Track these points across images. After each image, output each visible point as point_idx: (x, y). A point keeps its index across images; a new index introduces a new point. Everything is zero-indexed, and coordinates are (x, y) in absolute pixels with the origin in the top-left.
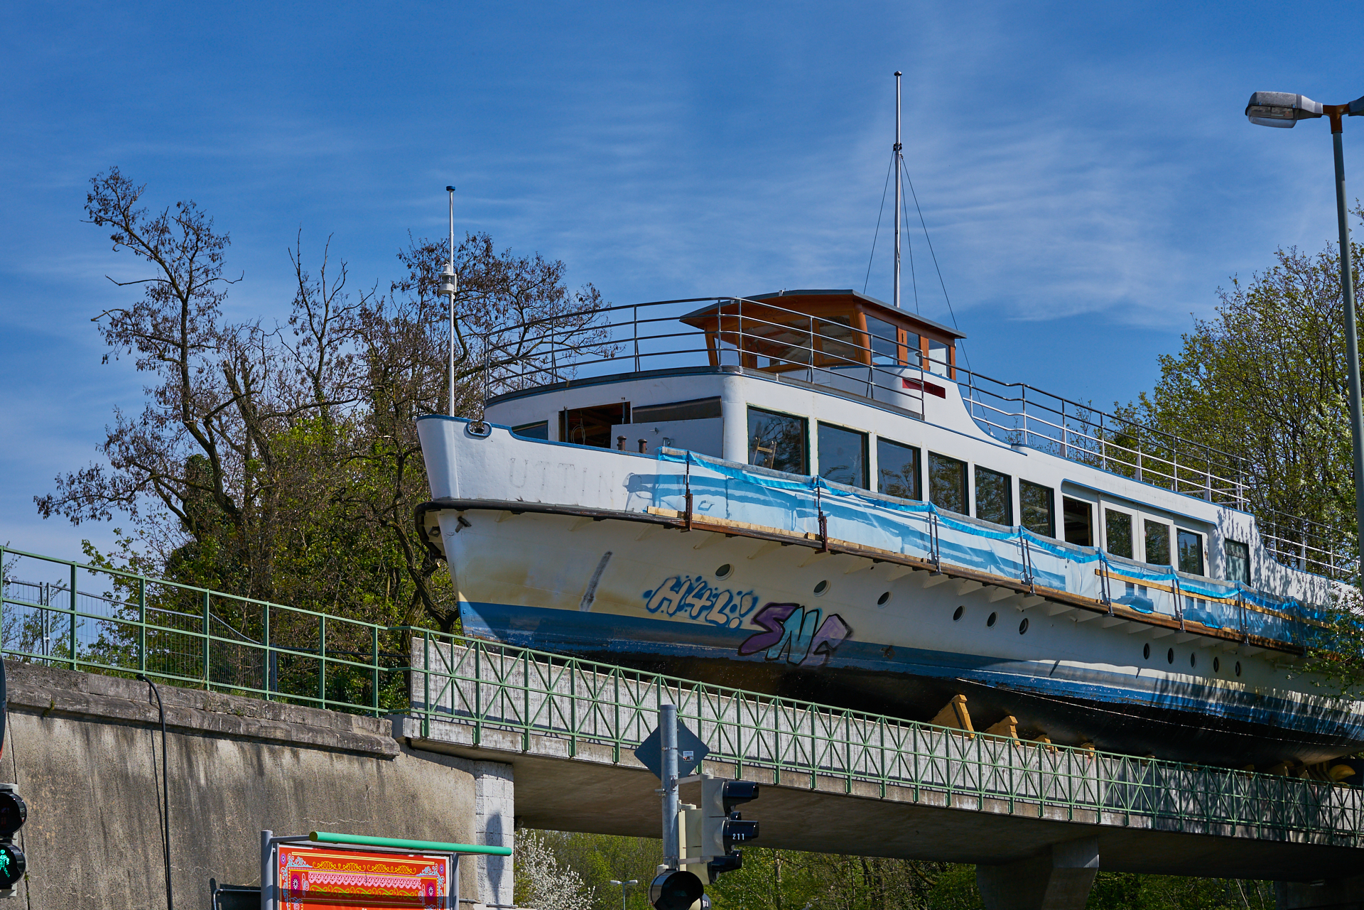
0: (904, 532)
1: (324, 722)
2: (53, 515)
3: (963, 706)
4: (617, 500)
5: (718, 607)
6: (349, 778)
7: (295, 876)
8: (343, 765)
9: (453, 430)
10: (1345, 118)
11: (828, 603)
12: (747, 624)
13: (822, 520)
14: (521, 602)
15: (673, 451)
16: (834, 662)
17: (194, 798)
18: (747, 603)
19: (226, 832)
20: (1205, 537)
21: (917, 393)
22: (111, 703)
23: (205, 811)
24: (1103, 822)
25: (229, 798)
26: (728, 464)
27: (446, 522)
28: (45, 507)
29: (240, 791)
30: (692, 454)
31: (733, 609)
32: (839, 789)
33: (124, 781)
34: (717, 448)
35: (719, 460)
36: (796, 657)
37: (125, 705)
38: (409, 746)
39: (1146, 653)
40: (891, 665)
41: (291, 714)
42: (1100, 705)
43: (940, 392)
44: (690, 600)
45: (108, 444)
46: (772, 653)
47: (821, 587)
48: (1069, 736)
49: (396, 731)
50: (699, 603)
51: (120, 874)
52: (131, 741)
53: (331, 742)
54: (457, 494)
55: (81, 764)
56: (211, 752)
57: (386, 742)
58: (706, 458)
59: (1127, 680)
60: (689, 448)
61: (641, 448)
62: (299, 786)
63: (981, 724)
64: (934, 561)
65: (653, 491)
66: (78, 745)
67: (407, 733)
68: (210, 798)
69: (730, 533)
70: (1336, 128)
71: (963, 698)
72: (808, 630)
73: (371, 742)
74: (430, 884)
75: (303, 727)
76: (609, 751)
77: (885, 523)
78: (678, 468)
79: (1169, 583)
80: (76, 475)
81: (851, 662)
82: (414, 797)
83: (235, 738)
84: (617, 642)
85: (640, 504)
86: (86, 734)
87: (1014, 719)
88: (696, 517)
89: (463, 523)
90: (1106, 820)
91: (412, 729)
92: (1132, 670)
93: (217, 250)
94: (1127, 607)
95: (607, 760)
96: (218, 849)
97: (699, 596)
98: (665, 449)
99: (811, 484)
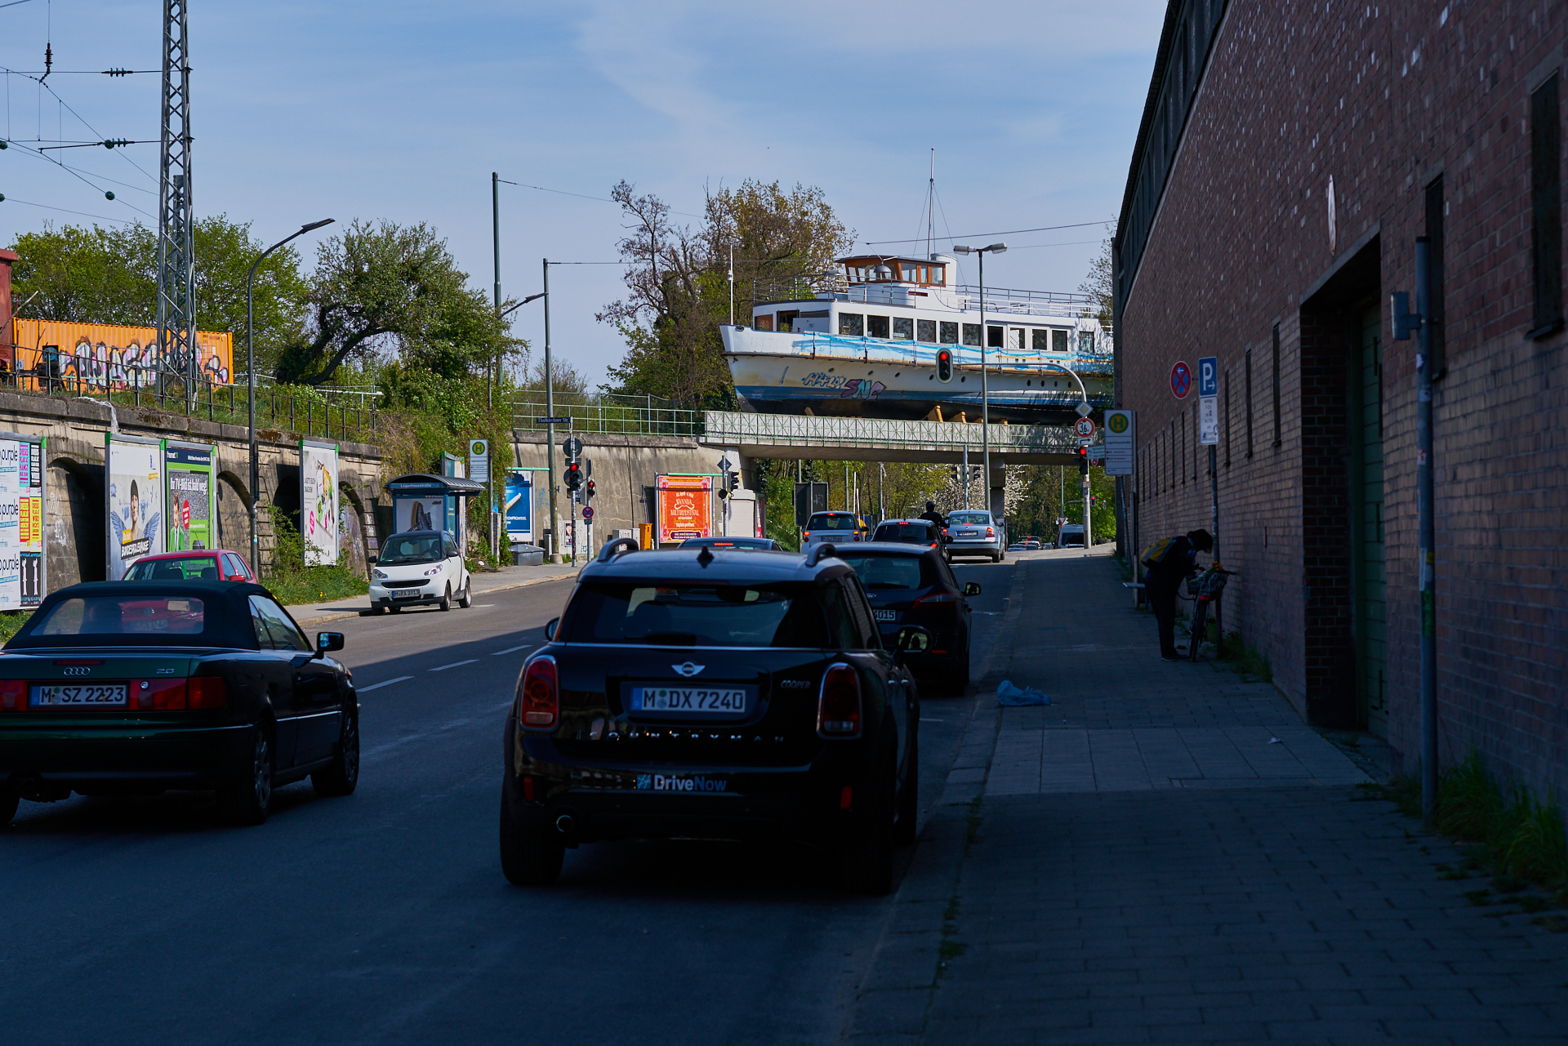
0: (905, 351)
1: (675, 440)
2: (602, 320)
3: (939, 411)
4: (789, 351)
5: (831, 381)
6: (683, 455)
7: (664, 484)
8: (680, 452)
9: (731, 329)
10: (983, 252)
11: (874, 378)
12: (843, 387)
13: (866, 352)
14: (757, 385)
15: (809, 332)
16: (880, 397)
17: (637, 464)
18: (842, 380)
19: (646, 472)
20: (1069, 332)
21: (913, 297)
22: (615, 442)
23: (640, 467)
24: (1001, 451)
25: (647, 464)
26: (830, 334)
27: (730, 360)
28: (599, 318)
29: (650, 461)
30: (816, 333)
31: (837, 382)
32: (868, 446)
33: (619, 461)
34: (827, 329)
35: (827, 334)
36: (864, 397)
37: (619, 442)
38: (702, 445)
39: (1029, 383)
40: (905, 397)
41: (665, 439)
42: (1005, 405)
43: (926, 295)
44: (819, 380)
45: (625, 278)
46: (854, 396)
47: (870, 373)
48: (995, 417)
49: (697, 441)
50: (823, 381)
51: (618, 484)
52: (621, 451)
53: (677, 446)
54: (733, 350)
55: (608, 458)
56: (642, 452)
57: (694, 443)
58: (821, 333)
59: (1018, 395)
60: (814, 331)
61: (799, 331)
62: (667, 458)
63: (946, 418)
64: (914, 362)
65: (801, 346)
66: (607, 452)
67: (701, 441)
68: (642, 464)
69: (830, 359)
70: (980, 256)
71: (939, 407)
72: (868, 387)
73: (689, 445)
74: (705, 484)
75: (669, 443)
76: (772, 441)
77: (894, 349)
78: (811, 337)
79: (1038, 356)
80: (611, 305)
81: (888, 397)
82: (703, 459)
83: (648, 447)
84: (793, 396)
85: (797, 351)
86: (609, 450)
87: (963, 413)
88: (816, 355)
89: (736, 360)
90: (1004, 450)
91: (702, 440)
92: (1022, 392)
93: (664, 213)
94: (1013, 369)
95: (771, 444)
96: (644, 477)
97: (823, 379)
98: (805, 332)
99: (862, 340)
